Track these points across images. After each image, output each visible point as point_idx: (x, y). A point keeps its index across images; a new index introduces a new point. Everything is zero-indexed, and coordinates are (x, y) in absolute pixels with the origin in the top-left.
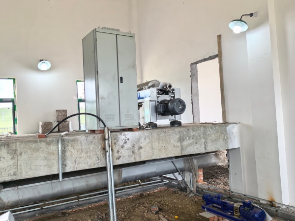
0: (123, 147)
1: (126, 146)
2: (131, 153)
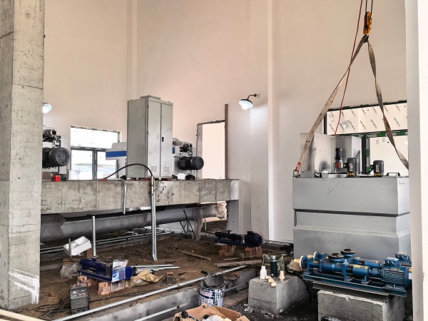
0: (161, 192)
1: (164, 192)
2: (166, 198)
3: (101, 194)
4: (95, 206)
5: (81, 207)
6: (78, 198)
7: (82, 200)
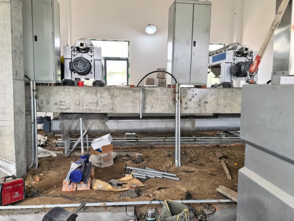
0: (190, 100)
1: (193, 100)
2: (197, 106)
3: (119, 99)
4: (112, 109)
5: (98, 109)
6: (95, 101)
7: (99, 103)
